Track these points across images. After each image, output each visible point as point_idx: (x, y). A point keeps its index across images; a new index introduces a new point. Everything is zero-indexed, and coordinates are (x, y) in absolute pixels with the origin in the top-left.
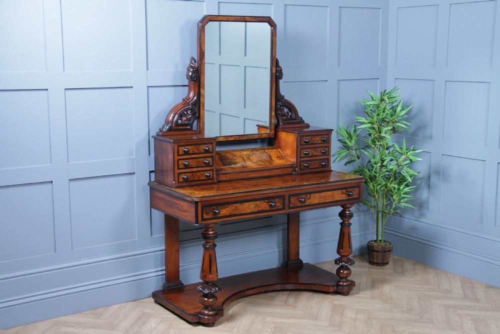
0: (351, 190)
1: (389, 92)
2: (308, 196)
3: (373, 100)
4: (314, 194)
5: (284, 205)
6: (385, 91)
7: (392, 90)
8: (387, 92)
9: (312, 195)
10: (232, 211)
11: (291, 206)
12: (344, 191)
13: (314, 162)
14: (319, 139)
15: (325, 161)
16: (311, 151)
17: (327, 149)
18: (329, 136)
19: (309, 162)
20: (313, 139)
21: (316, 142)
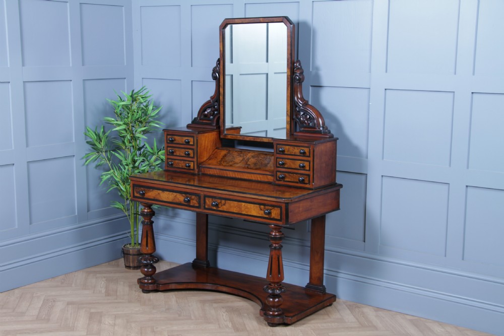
0: (270, 208)
1: (136, 93)
2: (223, 201)
3: (121, 100)
4: (229, 201)
5: (199, 203)
6: (133, 91)
7: (140, 91)
8: (135, 92)
9: (227, 202)
10: (156, 196)
11: (206, 207)
12: (262, 207)
13: (292, 175)
14: (297, 151)
15: (306, 176)
16: (289, 163)
17: (308, 163)
18: (310, 150)
19: (287, 174)
20: (291, 148)
21: (293, 154)
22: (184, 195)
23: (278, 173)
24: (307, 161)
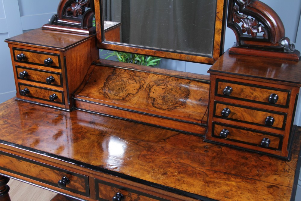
2: (135, 196)
5: (87, 189)
9: (143, 197)
10: (7, 163)
11: (101, 196)
13: (245, 131)
14: (260, 95)
15: (273, 138)
16: (240, 113)
17: (282, 118)
18: (289, 96)
19: (233, 129)
20: (248, 90)
21: (252, 99)
22: (56, 171)
23: (216, 126)
24: (279, 113)
